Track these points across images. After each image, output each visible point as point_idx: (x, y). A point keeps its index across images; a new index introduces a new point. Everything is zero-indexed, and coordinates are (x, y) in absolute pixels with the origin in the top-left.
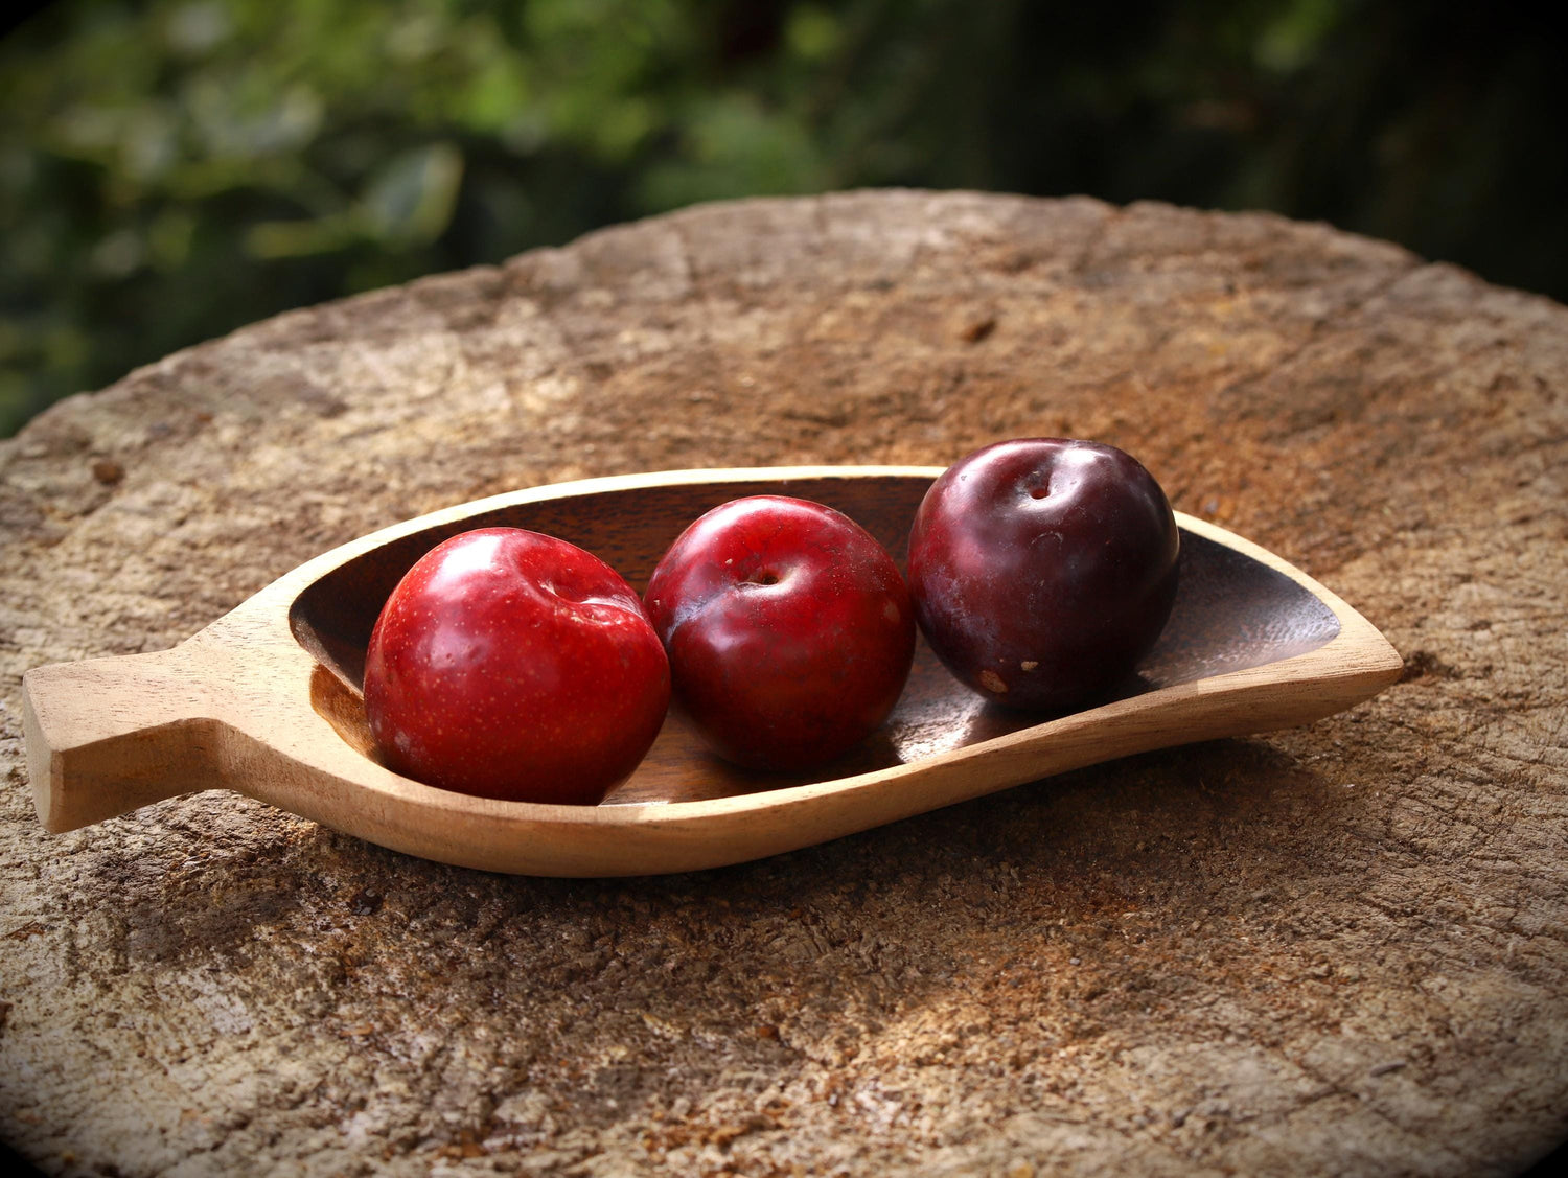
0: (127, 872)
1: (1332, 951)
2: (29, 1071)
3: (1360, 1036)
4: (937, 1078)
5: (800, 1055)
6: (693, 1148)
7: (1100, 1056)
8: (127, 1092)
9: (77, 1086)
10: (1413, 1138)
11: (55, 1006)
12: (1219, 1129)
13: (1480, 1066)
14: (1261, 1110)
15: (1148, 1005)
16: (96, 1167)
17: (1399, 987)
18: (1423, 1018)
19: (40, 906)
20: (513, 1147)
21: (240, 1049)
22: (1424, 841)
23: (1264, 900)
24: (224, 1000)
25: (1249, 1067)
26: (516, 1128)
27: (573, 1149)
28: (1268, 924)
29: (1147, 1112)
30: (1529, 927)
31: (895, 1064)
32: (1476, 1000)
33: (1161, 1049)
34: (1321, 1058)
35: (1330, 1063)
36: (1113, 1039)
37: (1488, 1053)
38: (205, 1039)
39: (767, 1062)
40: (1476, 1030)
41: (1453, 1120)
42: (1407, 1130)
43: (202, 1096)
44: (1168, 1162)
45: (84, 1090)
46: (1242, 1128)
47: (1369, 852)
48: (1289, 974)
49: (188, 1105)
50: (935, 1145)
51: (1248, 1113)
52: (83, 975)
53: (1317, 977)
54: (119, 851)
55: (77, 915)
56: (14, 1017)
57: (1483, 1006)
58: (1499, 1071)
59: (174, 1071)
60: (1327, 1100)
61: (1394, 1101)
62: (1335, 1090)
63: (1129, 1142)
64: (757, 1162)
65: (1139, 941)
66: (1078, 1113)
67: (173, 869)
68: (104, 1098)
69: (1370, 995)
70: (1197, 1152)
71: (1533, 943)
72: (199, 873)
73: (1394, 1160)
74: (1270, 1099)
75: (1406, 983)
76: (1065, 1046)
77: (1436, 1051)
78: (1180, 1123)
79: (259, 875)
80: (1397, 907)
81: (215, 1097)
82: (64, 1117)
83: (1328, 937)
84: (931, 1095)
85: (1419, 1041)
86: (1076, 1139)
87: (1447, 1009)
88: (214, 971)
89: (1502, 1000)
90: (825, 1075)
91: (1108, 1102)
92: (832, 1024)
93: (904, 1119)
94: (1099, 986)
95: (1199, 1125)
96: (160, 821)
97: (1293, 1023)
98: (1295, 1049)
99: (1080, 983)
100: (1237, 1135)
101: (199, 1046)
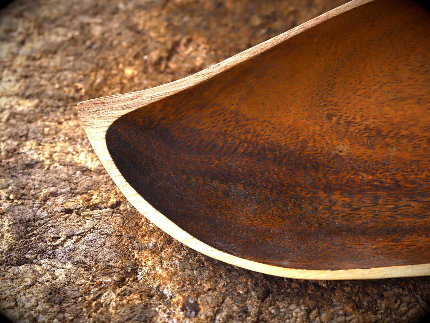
0: (62, 296)
54: (54, 282)
67: (85, 293)
72: (100, 296)
96: (69, 259)
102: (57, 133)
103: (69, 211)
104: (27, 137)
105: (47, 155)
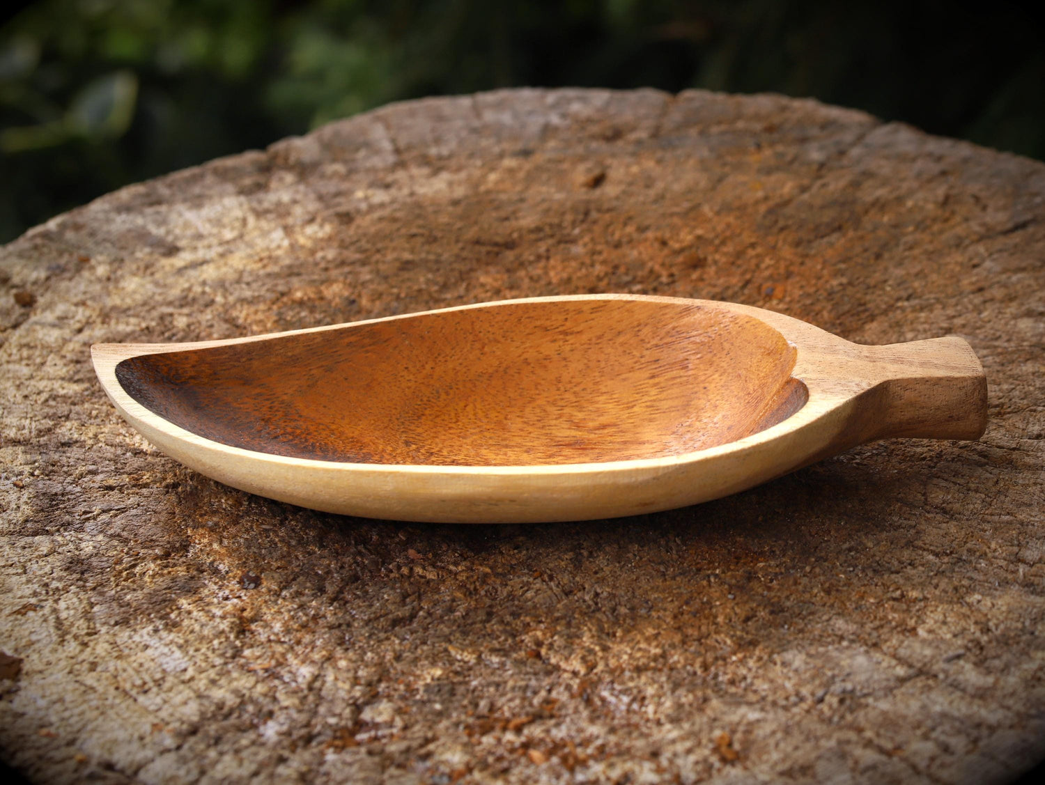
0: (85, 567)
1: (901, 581)
2: (42, 703)
3: (931, 637)
4: (652, 679)
5: (557, 668)
6: (497, 733)
7: (760, 659)
8: (111, 713)
9: (77, 711)
10: (977, 701)
11: (53, 658)
12: (848, 702)
13: (1014, 651)
14: (874, 689)
15: (785, 623)
16: (99, 764)
17: (951, 602)
18: (971, 622)
19: (31, 592)
20: (376, 739)
21: (183, 682)
22: (950, 505)
23: (850, 550)
24: (166, 650)
25: (861, 660)
26: (376, 726)
27: (419, 738)
28: (855, 566)
29: (797, 694)
30: (1030, 558)
31: (623, 671)
32: (1004, 608)
33: (800, 652)
34: (908, 652)
35: (914, 655)
36: (767, 647)
37: (1018, 643)
38: (158, 676)
39: (535, 674)
40: (1007, 629)
41: (1003, 688)
42: (973, 696)
43: (164, 714)
44: (818, 726)
45: (82, 713)
46: (863, 701)
47: (915, 515)
48: (875, 598)
49: (156, 721)
50: (659, 723)
51: (865, 691)
52: (68, 637)
53: (894, 599)
54: (77, 553)
55: (56, 597)
56: (26, 667)
57: (1009, 612)
58: (1027, 654)
59: (141, 699)
60: (918, 679)
61: (961, 677)
62: (920, 673)
63: (789, 715)
64: (542, 740)
65: (771, 581)
66: (752, 697)
67: (116, 564)
68: (96, 719)
69: (933, 609)
70: (836, 719)
71: (1034, 569)
72: (134, 566)
73: (969, 717)
74: (879, 681)
75: (955, 600)
76: (735, 653)
77: (983, 643)
78: (821, 700)
79: (175, 565)
80: (939, 549)
81: (172, 715)
82: (71, 732)
83: (897, 572)
84: (650, 691)
85: (971, 637)
86: (753, 715)
87: (986, 615)
88: (156, 631)
89: (1021, 607)
90: (577, 681)
91: (770, 689)
92: (575, 647)
93: (635, 706)
94: (750, 614)
95: (835, 701)
96: (101, 532)
97: (885, 630)
98: (889, 647)
99: (738, 610)
100: (860, 706)
101: (155, 681)
102: (108, 415)
103: (111, 488)
104: (67, 418)
105: (91, 435)
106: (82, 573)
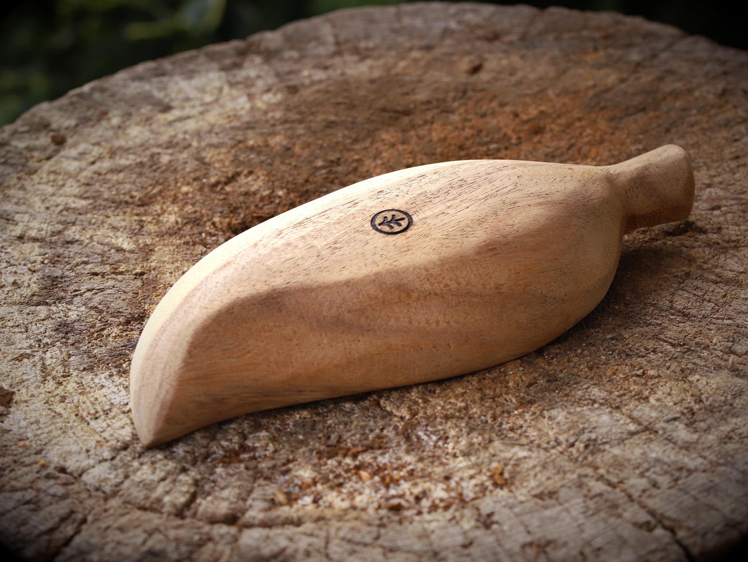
0: (69, 329)
1: (645, 363)
2: (23, 423)
3: (658, 404)
4: (456, 424)
5: (391, 414)
6: (339, 458)
7: (534, 413)
8: (70, 433)
9: (46, 430)
10: (684, 451)
11: (36, 393)
12: (591, 447)
13: (716, 417)
14: (611, 439)
15: (557, 389)
16: (56, 468)
17: (677, 380)
18: (689, 395)
19: (28, 345)
20: (254, 458)
21: (124, 412)
22: (689, 310)
23: (612, 339)
24: (115, 389)
25: (605, 418)
26: (254, 449)
27: (283, 458)
28: (614, 351)
29: (556, 440)
30: (739, 351)
31: (436, 418)
32: (714, 386)
33: (563, 410)
34: (640, 414)
35: (644, 416)
36: (540, 406)
37: (720, 411)
38: (107, 407)
39: (375, 417)
40: (714, 401)
41: (703, 443)
42: (681, 448)
43: (106, 435)
44: (567, 464)
45: (50, 432)
46: (602, 447)
47: (662, 316)
48: (624, 374)
49: (99, 439)
50: (455, 456)
51: (604, 440)
52: (48, 378)
53: (637, 376)
54: (65, 319)
55: (46, 349)
56: (16, 398)
57: (717, 389)
58: (725, 419)
59: (93, 423)
60: (644, 434)
61: (675, 434)
62: (646, 429)
63: (548, 454)
64: (370, 464)
65: (552, 359)
66: (524, 441)
67: (91, 327)
68: (59, 436)
69: (663, 384)
70: (580, 459)
71: (741, 359)
72: (103, 329)
73: (675, 462)
74: (615, 433)
75: (681, 378)
76: (517, 409)
77: (695, 410)
78: (572, 445)
79: (132, 330)
80: (676, 342)
81: (112, 435)
82: (40, 445)
83: (643, 357)
84: (452, 433)
85: (687, 405)
86: (522, 453)
87: (700, 390)
88: (111, 376)
89: (726, 386)
90: (403, 423)
91: (538, 435)
92: (406, 399)
93: (440, 443)
94: (533, 381)
95: (582, 446)
96: (84, 305)
97: (626, 397)
98: (627, 410)
99: (524, 379)
100: (599, 450)
101: (104, 411)
102: (103, 223)
103: (96, 274)
104: (74, 224)
105: (88, 236)
106: (67, 333)
